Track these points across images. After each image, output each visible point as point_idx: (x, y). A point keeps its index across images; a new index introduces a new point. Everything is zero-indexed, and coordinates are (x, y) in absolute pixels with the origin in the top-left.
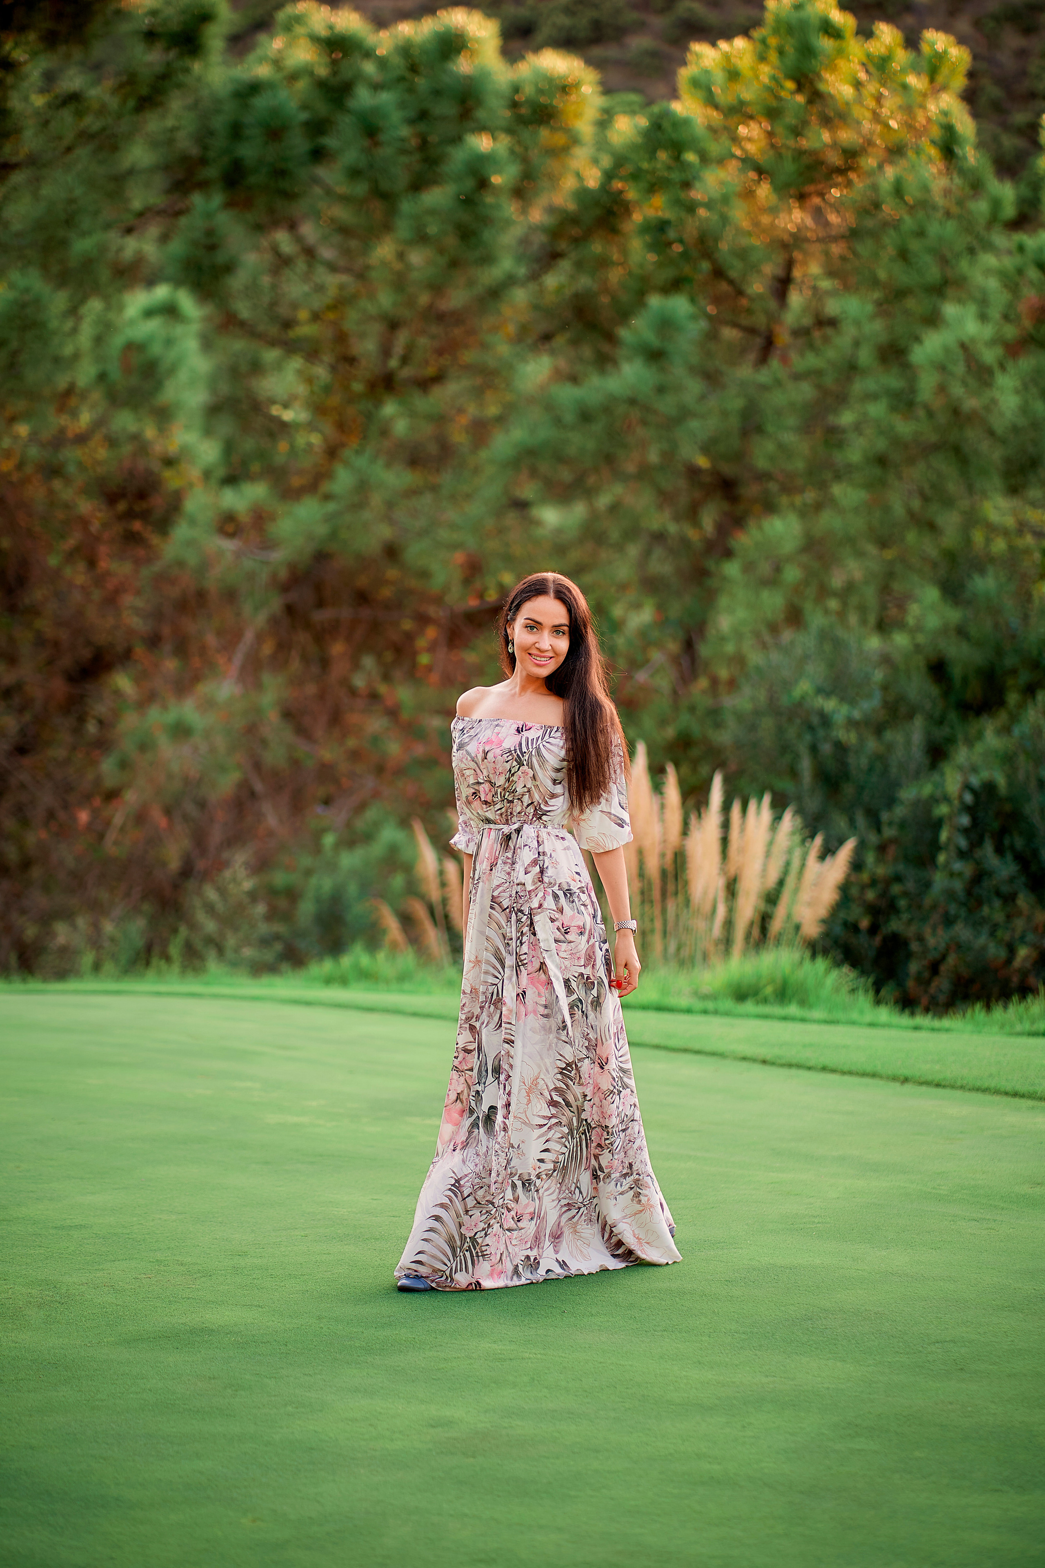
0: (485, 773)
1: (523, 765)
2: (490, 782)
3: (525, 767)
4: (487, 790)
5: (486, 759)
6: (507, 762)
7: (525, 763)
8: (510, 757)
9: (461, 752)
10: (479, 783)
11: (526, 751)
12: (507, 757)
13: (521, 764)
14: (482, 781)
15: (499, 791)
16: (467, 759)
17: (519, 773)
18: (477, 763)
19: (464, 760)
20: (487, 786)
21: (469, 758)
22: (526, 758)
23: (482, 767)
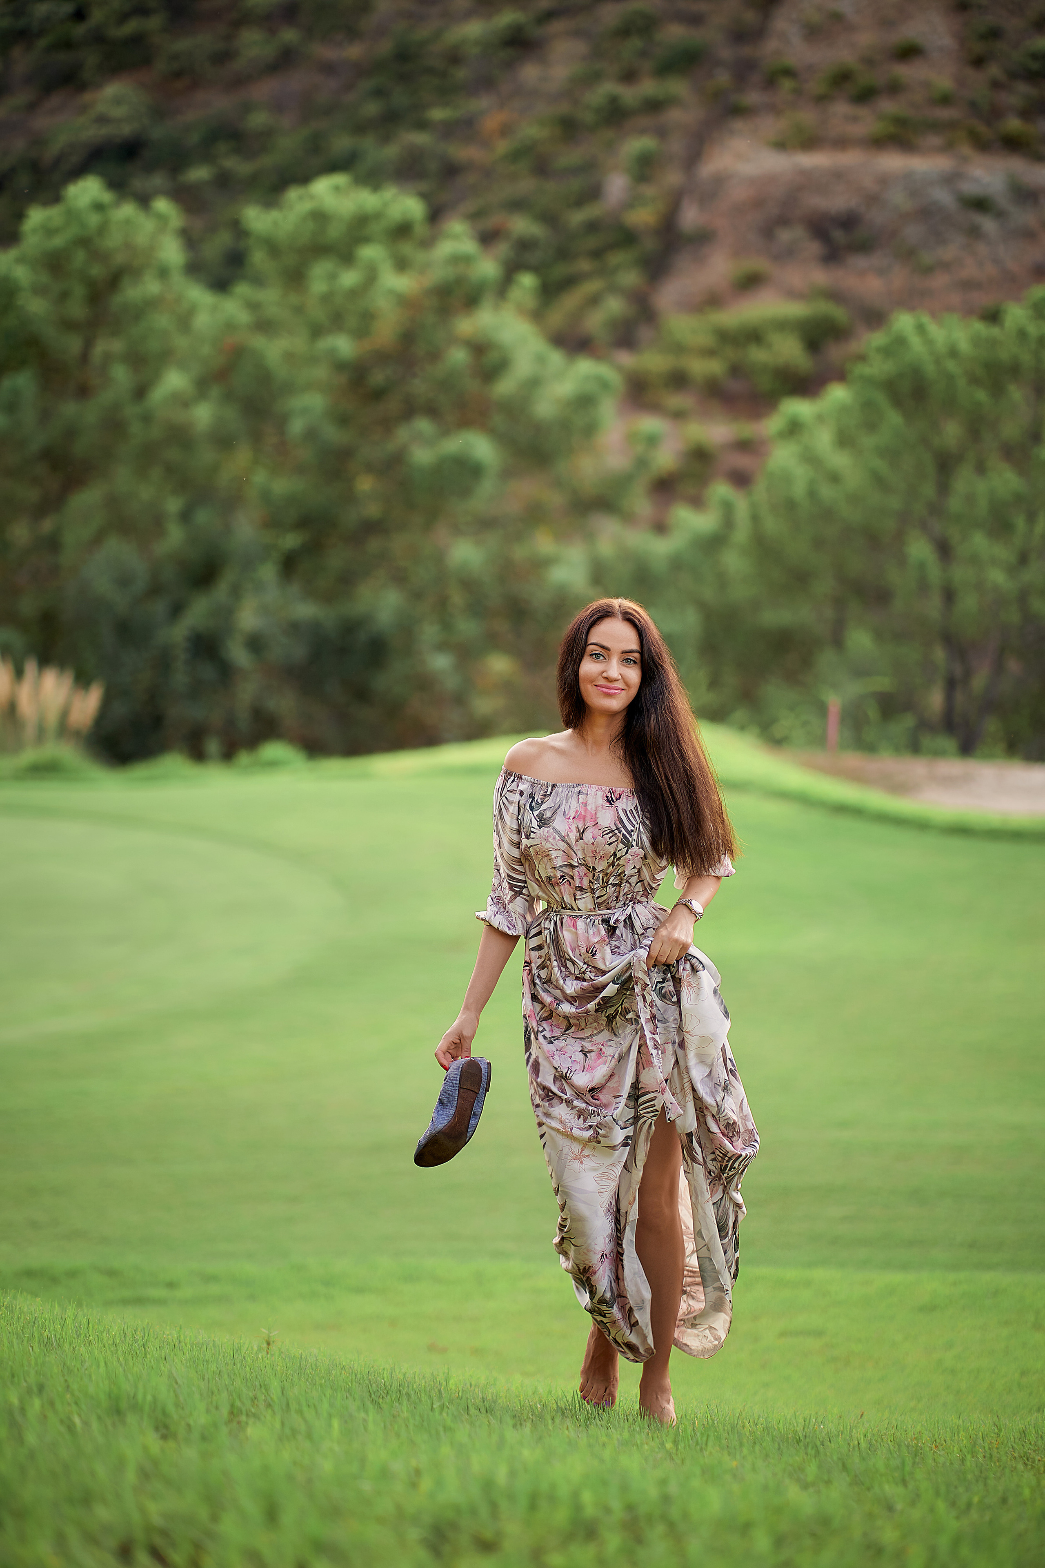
0: (580, 855)
1: (633, 846)
2: (586, 866)
3: (635, 849)
4: (582, 874)
5: (582, 839)
6: (610, 844)
7: (634, 844)
8: (614, 839)
9: (547, 829)
10: (572, 867)
11: (633, 828)
12: (610, 838)
13: (629, 845)
14: (577, 864)
15: (601, 876)
16: (554, 838)
17: (628, 856)
18: (568, 844)
19: (550, 839)
20: (582, 870)
21: (557, 838)
22: (635, 837)
23: (575, 848)
